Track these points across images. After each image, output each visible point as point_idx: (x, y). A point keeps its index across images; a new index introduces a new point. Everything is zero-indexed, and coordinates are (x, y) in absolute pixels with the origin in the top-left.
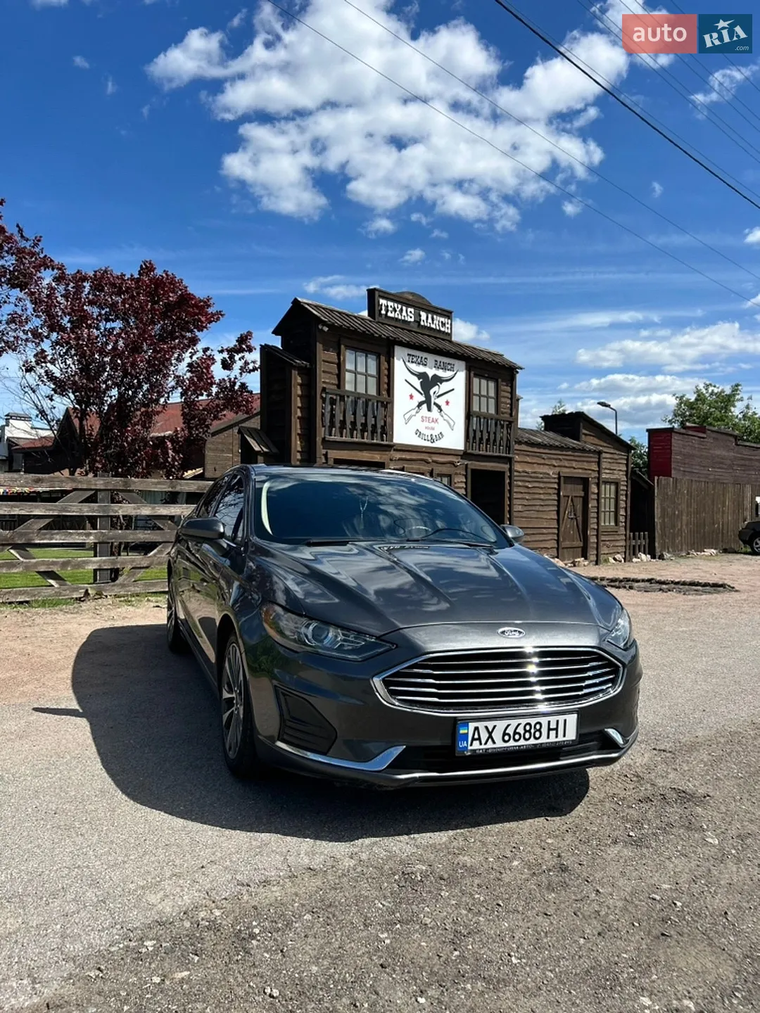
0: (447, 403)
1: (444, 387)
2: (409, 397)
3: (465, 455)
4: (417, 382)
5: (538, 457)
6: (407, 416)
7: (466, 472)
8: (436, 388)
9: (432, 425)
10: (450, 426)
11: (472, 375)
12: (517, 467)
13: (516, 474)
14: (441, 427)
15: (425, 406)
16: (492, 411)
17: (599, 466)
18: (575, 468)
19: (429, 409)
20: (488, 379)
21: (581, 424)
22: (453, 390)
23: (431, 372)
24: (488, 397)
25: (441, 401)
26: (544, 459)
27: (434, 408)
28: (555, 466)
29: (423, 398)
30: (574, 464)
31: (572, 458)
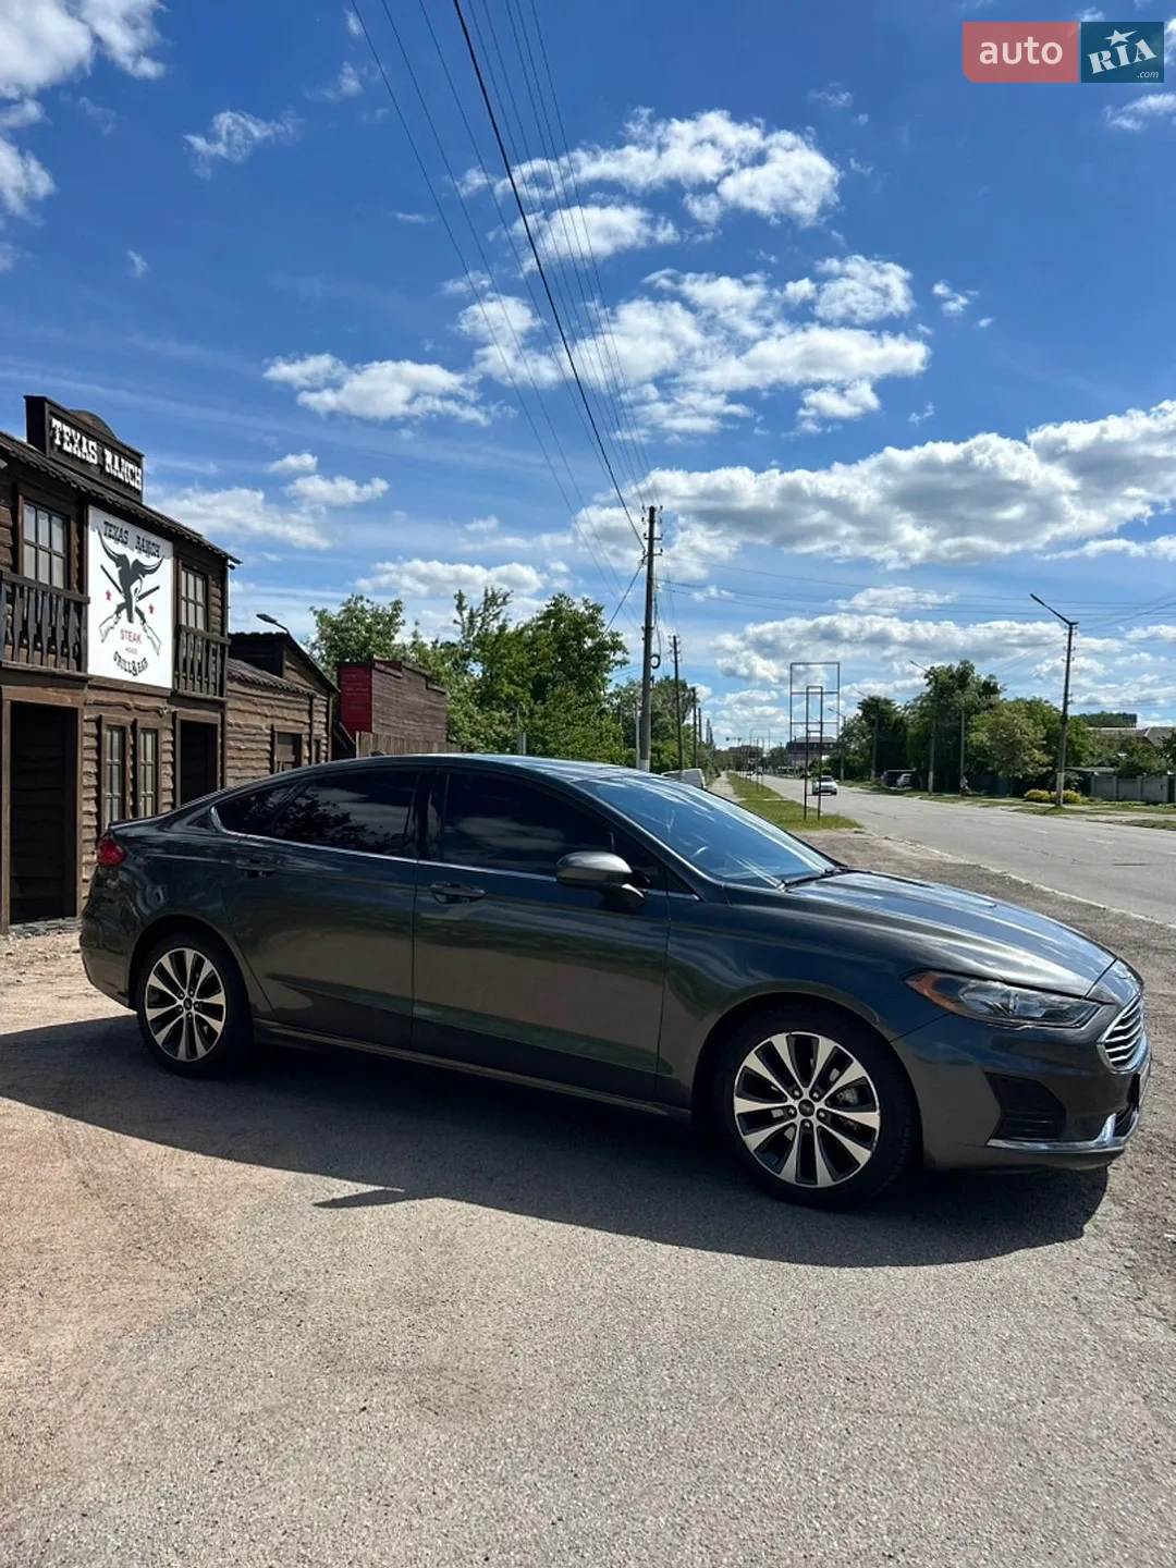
0: (151, 609)
1: (148, 582)
2: (105, 596)
3: (174, 697)
4: (114, 571)
5: (249, 701)
6: (104, 628)
7: (174, 724)
8: (136, 584)
9: (134, 645)
10: (155, 646)
11: (180, 565)
12: (230, 718)
13: (229, 728)
14: (144, 650)
15: (124, 613)
16: (201, 626)
17: (311, 717)
18: (286, 720)
19: (130, 620)
20: (197, 573)
21: (285, 653)
22: (158, 588)
23: (133, 556)
24: (196, 604)
25: (143, 605)
26: (255, 704)
27: (136, 617)
28: (267, 716)
29: (121, 599)
30: (286, 713)
31: (283, 704)
